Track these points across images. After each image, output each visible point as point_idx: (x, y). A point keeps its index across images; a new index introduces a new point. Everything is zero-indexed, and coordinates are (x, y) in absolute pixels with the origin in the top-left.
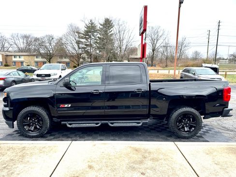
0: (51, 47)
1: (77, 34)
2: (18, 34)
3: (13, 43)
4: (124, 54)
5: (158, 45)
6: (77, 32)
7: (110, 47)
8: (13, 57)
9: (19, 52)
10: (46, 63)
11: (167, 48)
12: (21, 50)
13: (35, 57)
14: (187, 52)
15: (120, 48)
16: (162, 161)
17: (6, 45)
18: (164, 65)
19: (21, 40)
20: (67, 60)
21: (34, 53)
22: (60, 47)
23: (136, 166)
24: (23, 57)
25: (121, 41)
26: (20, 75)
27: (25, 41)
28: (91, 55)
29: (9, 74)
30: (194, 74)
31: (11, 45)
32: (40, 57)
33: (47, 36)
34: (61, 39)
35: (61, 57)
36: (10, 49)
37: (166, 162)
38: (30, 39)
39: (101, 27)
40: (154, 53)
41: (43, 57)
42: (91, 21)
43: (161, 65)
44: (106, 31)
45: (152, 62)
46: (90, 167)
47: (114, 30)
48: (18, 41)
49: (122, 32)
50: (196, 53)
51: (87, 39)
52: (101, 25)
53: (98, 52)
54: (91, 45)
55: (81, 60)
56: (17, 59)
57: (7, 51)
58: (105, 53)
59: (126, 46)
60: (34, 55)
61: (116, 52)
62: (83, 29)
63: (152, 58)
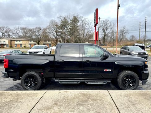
0: (39, 35)
1: (55, 26)
2: (18, 27)
3: (15, 33)
4: (86, 39)
5: (107, 32)
6: (55, 25)
7: (76, 34)
8: (15, 41)
9: (19, 38)
10: (36, 45)
11: (113, 34)
12: (20, 37)
13: (29, 41)
14: (126, 36)
15: (83, 34)
16: (98, 100)
17: (11, 34)
18: (112, 44)
19: (20, 31)
20: (50, 43)
21: (29, 39)
22: (45, 35)
23: (82, 103)
24: (21, 41)
25: (84, 30)
26: (19, 53)
27: (23, 31)
28: (64, 39)
29: (12, 52)
30: (128, 50)
31: (14, 34)
32: (32, 41)
33: (37, 28)
34: (46, 30)
35: (46, 41)
36: (14, 36)
37: (100, 101)
38: (26, 30)
39: (71, 22)
40: (105, 37)
41: (34, 41)
42: (65, 18)
43: (110, 44)
44: (74, 24)
45: (104, 43)
46: (56, 104)
47: (79, 24)
48: (19, 32)
49: (84, 25)
50: (133, 37)
51: (62, 29)
52: (71, 20)
53: (69, 37)
54: (64, 33)
55: (58, 42)
56: (18, 43)
57: (12, 38)
58: (73, 38)
59: (87, 33)
60: (28, 40)
61: (81, 37)
62: (59, 23)
63: (104, 40)
